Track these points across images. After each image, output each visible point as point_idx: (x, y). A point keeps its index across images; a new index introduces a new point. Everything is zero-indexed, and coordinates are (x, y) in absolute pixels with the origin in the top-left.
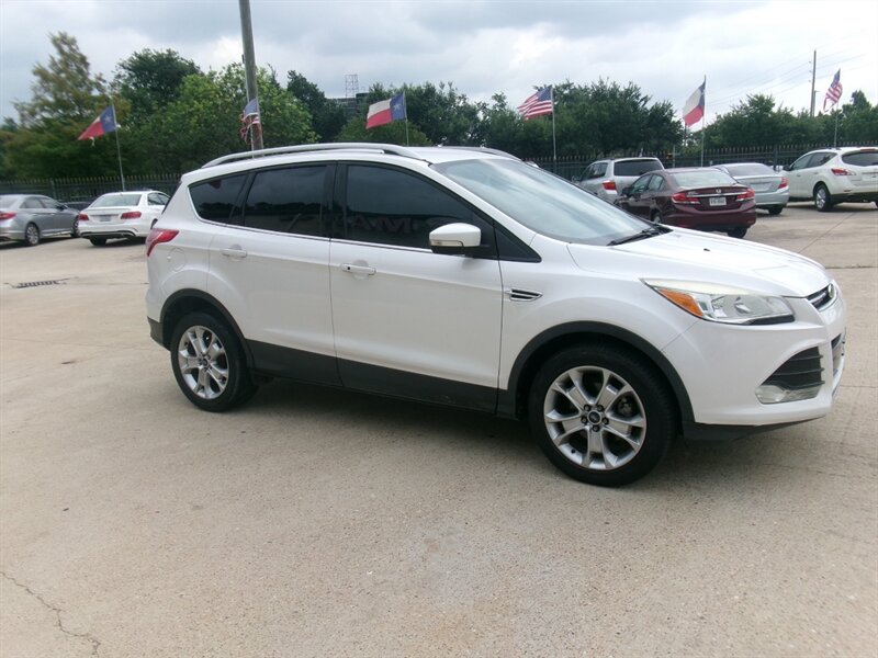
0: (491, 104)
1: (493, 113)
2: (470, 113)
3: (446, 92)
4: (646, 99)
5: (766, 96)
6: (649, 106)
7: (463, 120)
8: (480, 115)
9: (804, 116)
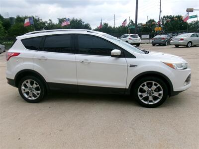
0: (48, 22)
1: (49, 24)
2: (44, 23)
3: (37, 18)
4: (84, 22)
5: (107, 23)
6: (84, 24)
7: (42, 25)
8: (46, 24)
9: (114, 27)
